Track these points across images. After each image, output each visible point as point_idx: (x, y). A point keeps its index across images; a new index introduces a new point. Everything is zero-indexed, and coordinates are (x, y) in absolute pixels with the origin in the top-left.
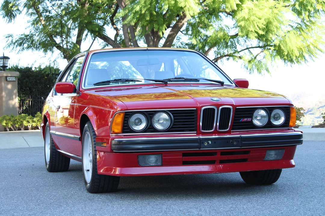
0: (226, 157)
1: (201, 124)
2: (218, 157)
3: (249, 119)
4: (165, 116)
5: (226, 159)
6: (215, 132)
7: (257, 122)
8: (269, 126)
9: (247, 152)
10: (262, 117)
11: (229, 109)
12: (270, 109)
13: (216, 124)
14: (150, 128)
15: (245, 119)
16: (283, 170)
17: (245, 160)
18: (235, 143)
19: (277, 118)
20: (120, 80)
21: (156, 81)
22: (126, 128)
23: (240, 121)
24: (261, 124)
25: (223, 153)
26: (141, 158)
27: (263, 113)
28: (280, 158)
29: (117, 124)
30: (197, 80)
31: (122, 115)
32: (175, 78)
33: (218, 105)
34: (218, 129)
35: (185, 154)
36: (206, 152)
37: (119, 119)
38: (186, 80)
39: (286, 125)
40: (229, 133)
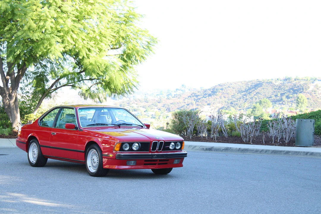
0: (161, 162)
1: (151, 148)
2: (158, 162)
3: (169, 146)
4: (137, 144)
6: (157, 152)
7: (171, 147)
8: (175, 149)
9: (168, 160)
10: (173, 145)
11: (163, 142)
12: (176, 142)
13: (157, 148)
14: (131, 150)
15: (167, 147)
16: (173, 168)
17: (166, 164)
18: (165, 157)
19: (178, 146)
20: (99, 124)
21: (115, 125)
22: (121, 149)
23: (165, 147)
24: (172, 148)
25: (160, 160)
26: (128, 162)
27: (173, 144)
28: (178, 163)
29: (117, 147)
30: (131, 125)
31: (120, 144)
32: (123, 124)
33: (159, 141)
34: (157, 151)
35: (145, 161)
37: (118, 145)
38: (127, 125)
39: (181, 149)
40: (161, 152)
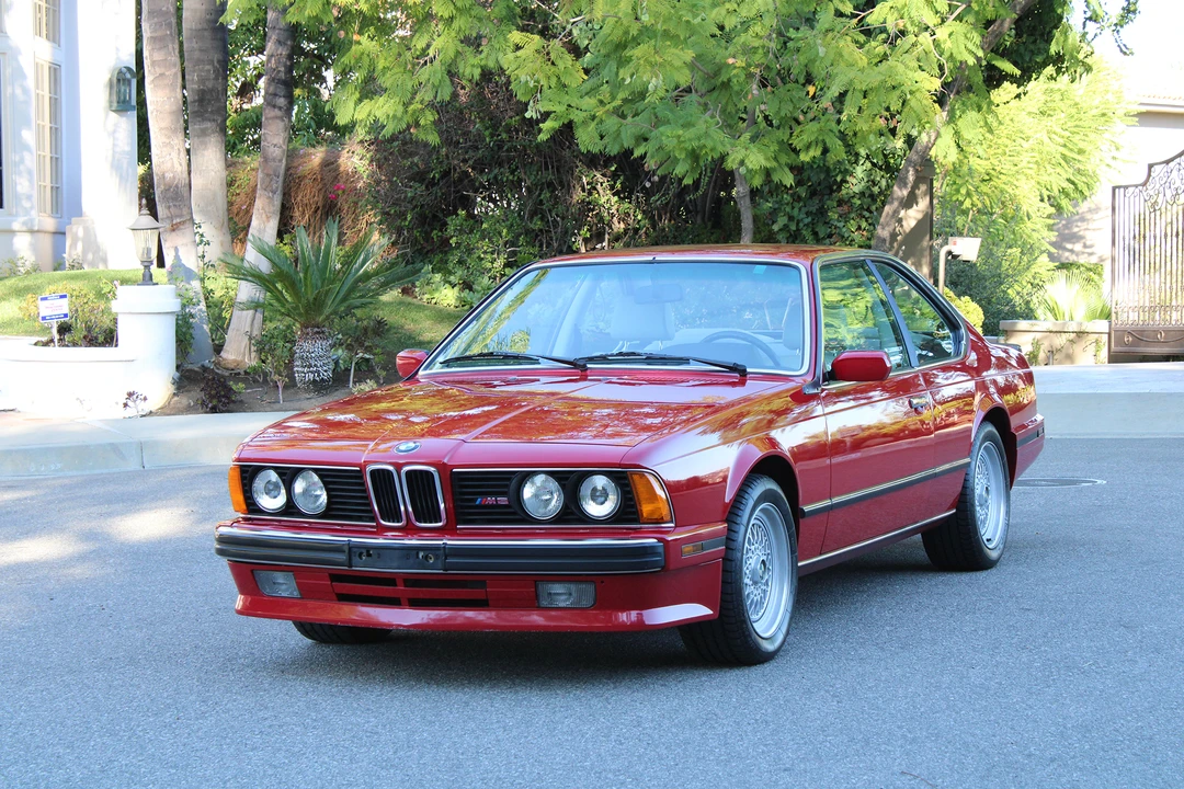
3: (503, 500)
5: (421, 596)
15: (490, 500)
23: (478, 503)
36: (367, 575)
